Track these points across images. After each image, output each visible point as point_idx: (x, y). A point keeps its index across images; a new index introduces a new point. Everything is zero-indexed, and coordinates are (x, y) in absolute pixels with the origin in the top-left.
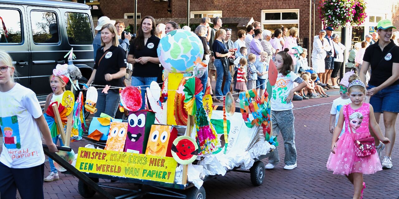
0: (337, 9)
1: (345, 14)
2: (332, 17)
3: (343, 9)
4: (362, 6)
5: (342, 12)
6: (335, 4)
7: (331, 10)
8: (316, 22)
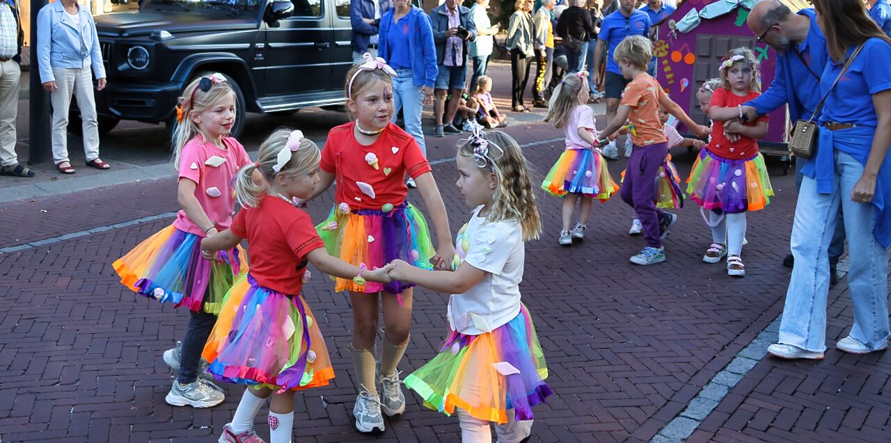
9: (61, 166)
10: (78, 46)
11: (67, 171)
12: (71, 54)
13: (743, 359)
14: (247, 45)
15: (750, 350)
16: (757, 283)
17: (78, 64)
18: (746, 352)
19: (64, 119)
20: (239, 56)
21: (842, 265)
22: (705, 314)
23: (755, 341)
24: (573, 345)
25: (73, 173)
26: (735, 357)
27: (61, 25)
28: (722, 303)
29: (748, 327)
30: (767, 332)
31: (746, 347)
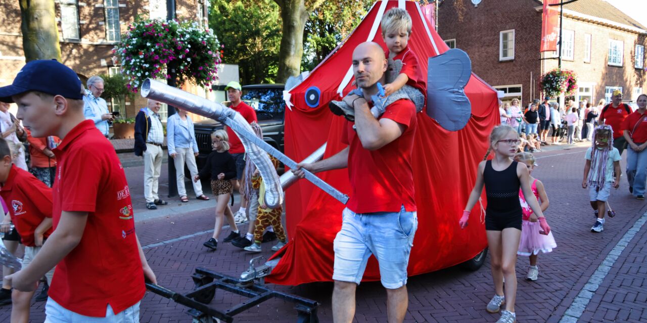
0: (553, 83)
1: (560, 87)
2: (549, 89)
3: (559, 83)
4: (574, 80)
5: (558, 85)
6: (552, 79)
7: (548, 83)
8: (535, 94)
9: (182, 198)
10: (187, 136)
11: (184, 200)
12: (184, 141)
13: (568, 317)
14: (277, 133)
15: (571, 310)
16: (567, 264)
17: (187, 146)
18: (569, 312)
19: (182, 175)
20: (273, 138)
21: (615, 252)
22: (540, 285)
23: (574, 304)
24: (463, 308)
25: (187, 202)
26: (563, 316)
27: (180, 126)
28: (548, 277)
29: (567, 294)
30: (579, 297)
31: (568, 308)
